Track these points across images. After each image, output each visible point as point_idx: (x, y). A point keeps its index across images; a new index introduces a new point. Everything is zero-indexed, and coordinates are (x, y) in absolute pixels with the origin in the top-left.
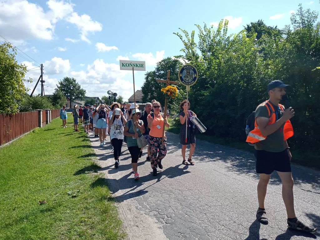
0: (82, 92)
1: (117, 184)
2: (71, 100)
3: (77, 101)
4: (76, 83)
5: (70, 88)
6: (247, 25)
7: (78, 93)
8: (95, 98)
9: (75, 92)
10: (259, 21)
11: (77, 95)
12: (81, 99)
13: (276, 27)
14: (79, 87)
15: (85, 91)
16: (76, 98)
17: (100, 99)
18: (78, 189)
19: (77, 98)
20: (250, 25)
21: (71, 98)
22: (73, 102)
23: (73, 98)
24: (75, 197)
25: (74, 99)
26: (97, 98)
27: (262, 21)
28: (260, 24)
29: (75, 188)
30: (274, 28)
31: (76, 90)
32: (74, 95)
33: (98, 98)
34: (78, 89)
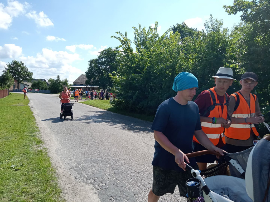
0: (30, 75)
1: (59, 157)
2: (18, 82)
3: (24, 83)
4: (24, 66)
5: (18, 70)
6: (174, 26)
7: (26, 75)
8: (42, 80)
9: (22, 75)
10: (183, 23)
11: (24, 77)
12: (29, 81)
13: (196, 29)
14: (27, 70)
15: (32, 74)
16: (23, 80)
17: (47, 81)
18: (21, 163)
19: (25, 79)
20: (176, 26)
21: (19, 80)
22: (20, 83)
23: (21, 79)
24: (18, 170)
25: (21, 81)
26: (43, 80)
27: (185, 23)
28: (184, 26)
29: (18, 162)
30: (195, 29)
31: (24, 72)
32: (21, 77)
33: (45, 80)
34: (26, 72)
